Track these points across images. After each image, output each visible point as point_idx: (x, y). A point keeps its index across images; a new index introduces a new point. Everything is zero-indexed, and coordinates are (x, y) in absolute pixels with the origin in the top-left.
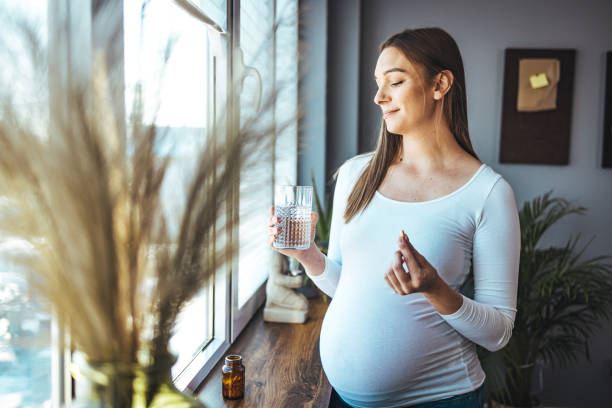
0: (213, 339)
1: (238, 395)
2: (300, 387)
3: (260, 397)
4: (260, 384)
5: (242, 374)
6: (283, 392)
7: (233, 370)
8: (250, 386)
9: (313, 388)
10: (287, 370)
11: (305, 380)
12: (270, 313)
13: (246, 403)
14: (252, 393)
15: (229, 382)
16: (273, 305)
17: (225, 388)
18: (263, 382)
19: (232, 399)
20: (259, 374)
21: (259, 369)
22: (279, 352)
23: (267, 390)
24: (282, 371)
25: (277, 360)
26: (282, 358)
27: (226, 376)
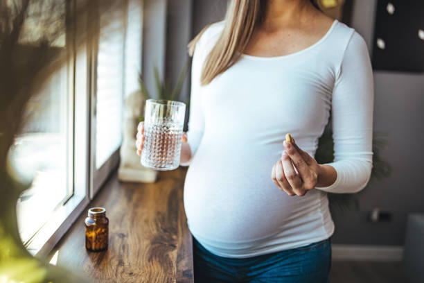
0: (73, 195)
1: (102, 247)
2: (162, 238)
3: (124, 247)
4: (122, 236)
5: (106, 226)
6: (146, 243)
7: (97, 222)
8: (113, 238)
9: (174, 237)
10: (146, 221)
11: (165, 231)
12: (125, 173)
13: (110, 256)
14: (115, 244)
15: (93, 234)
16: (127, 166)
17: (88, 240)
18: (125, 234)
19: (96, 251)
20: (120, 226)
21: (120, 221)
22: (136, 206)
23: (130, 241)
24: (142, 223)
25: (135, 214)
26: (140, 211)
27: (90, 228)
